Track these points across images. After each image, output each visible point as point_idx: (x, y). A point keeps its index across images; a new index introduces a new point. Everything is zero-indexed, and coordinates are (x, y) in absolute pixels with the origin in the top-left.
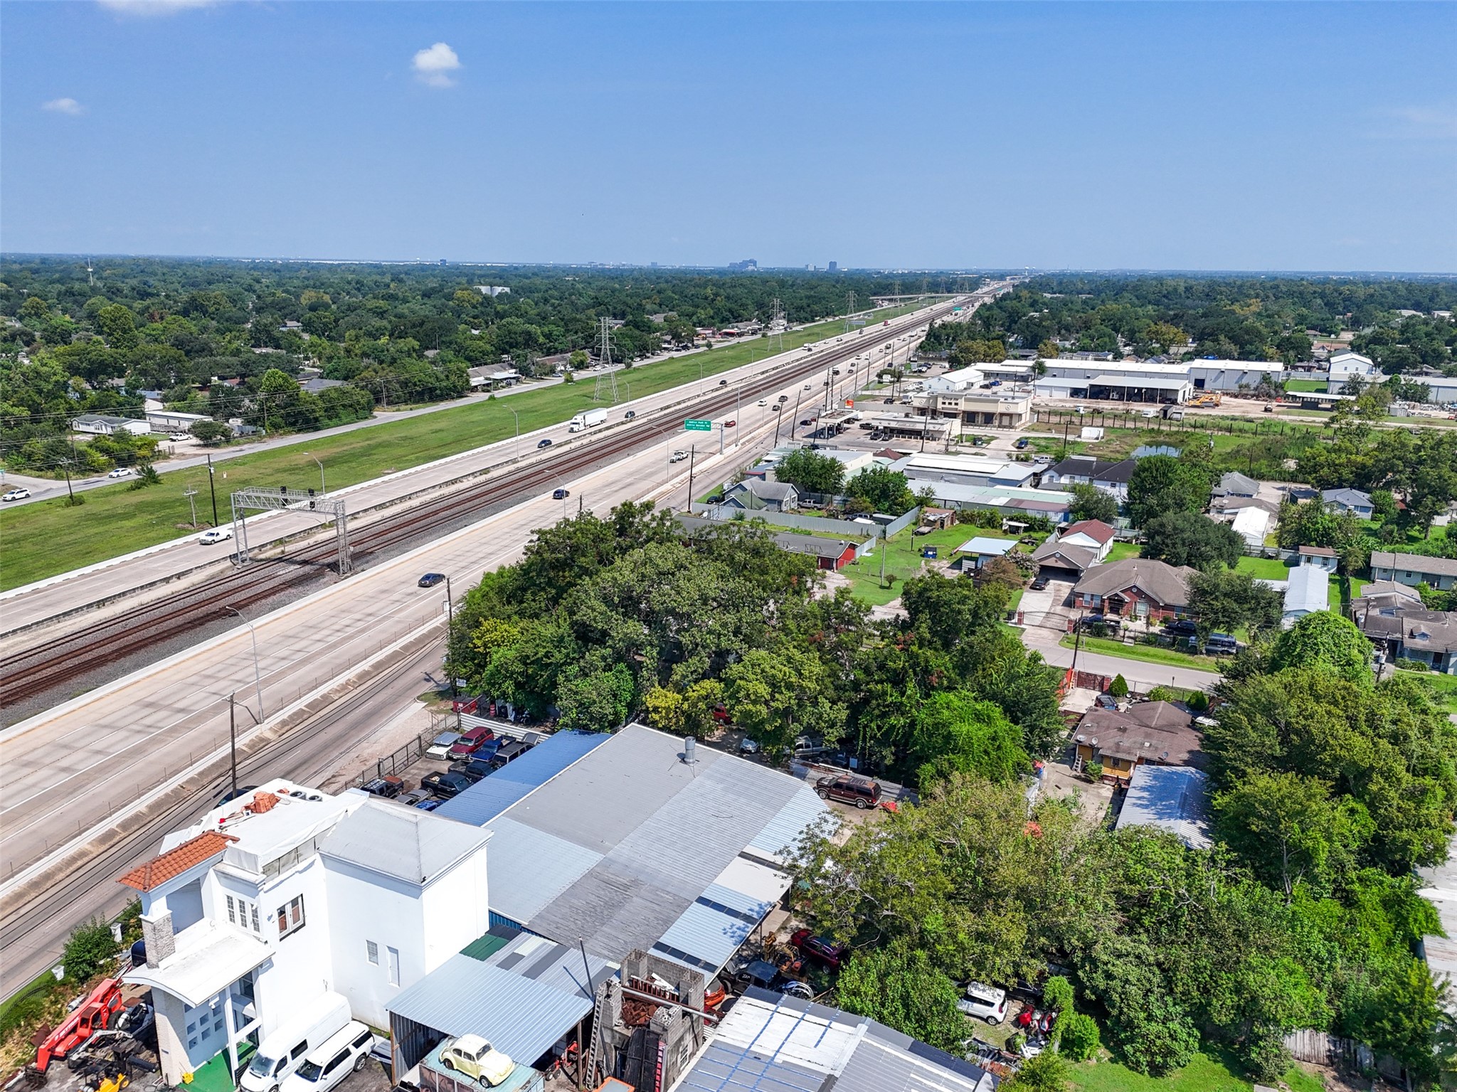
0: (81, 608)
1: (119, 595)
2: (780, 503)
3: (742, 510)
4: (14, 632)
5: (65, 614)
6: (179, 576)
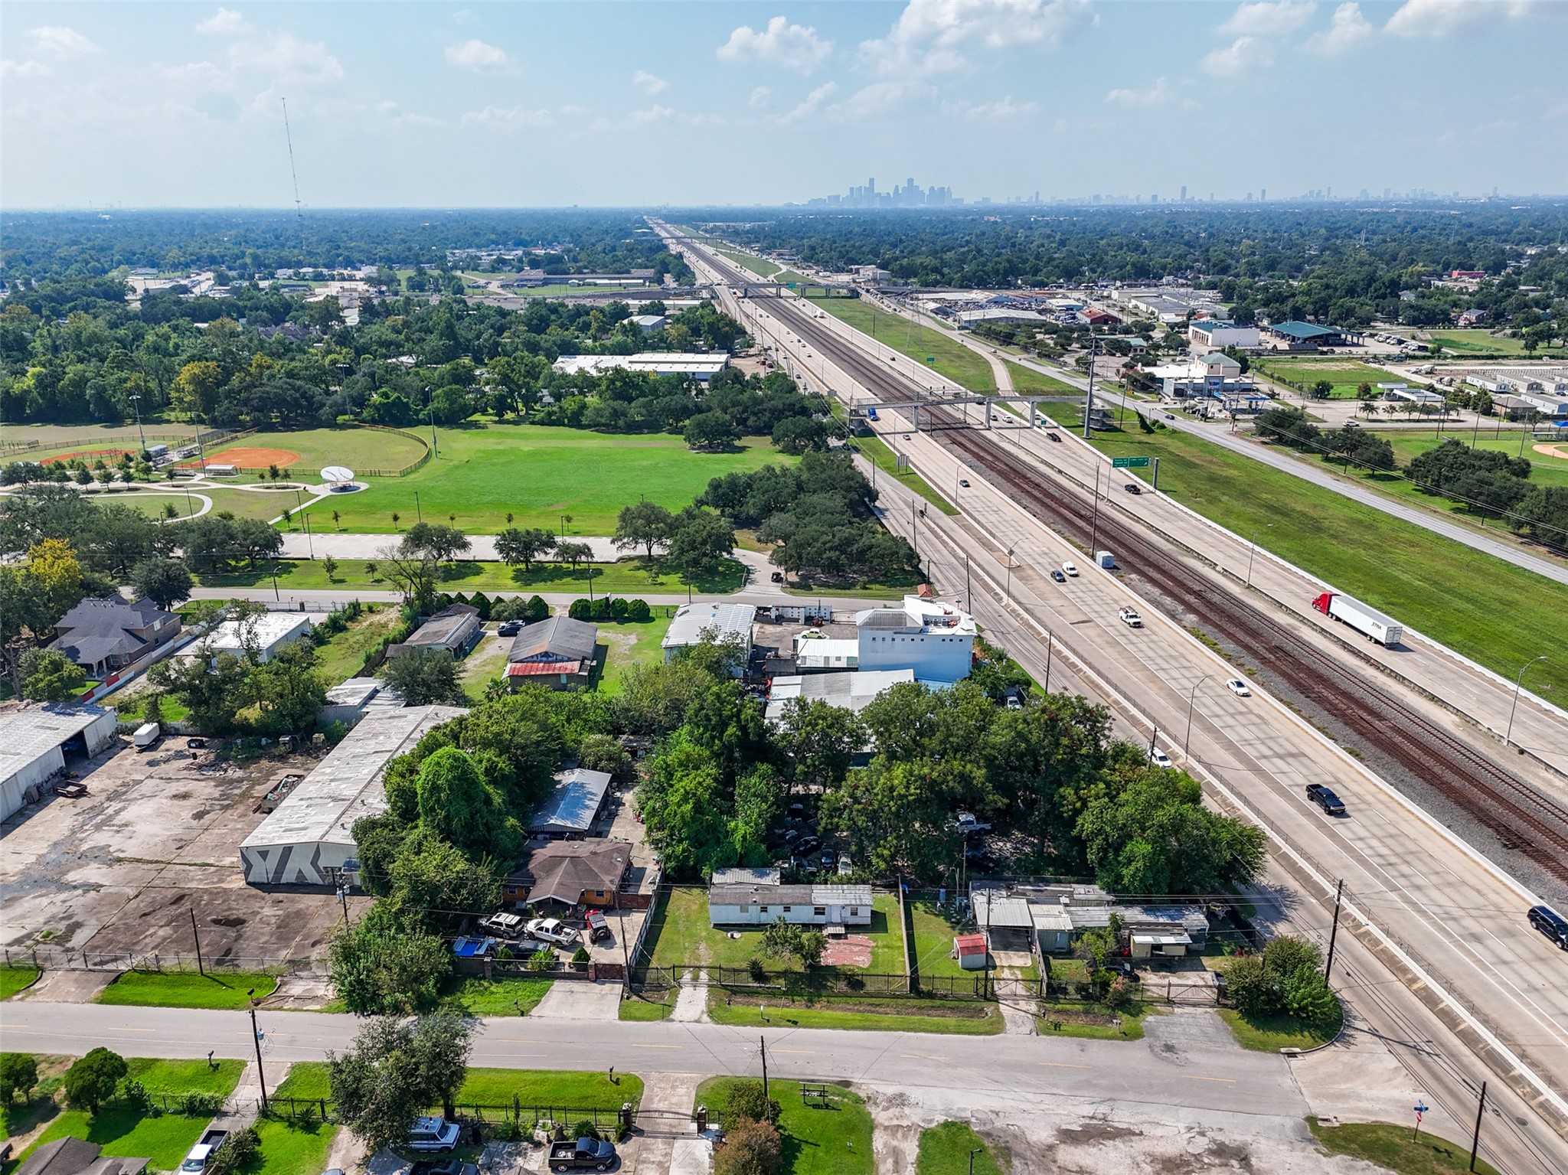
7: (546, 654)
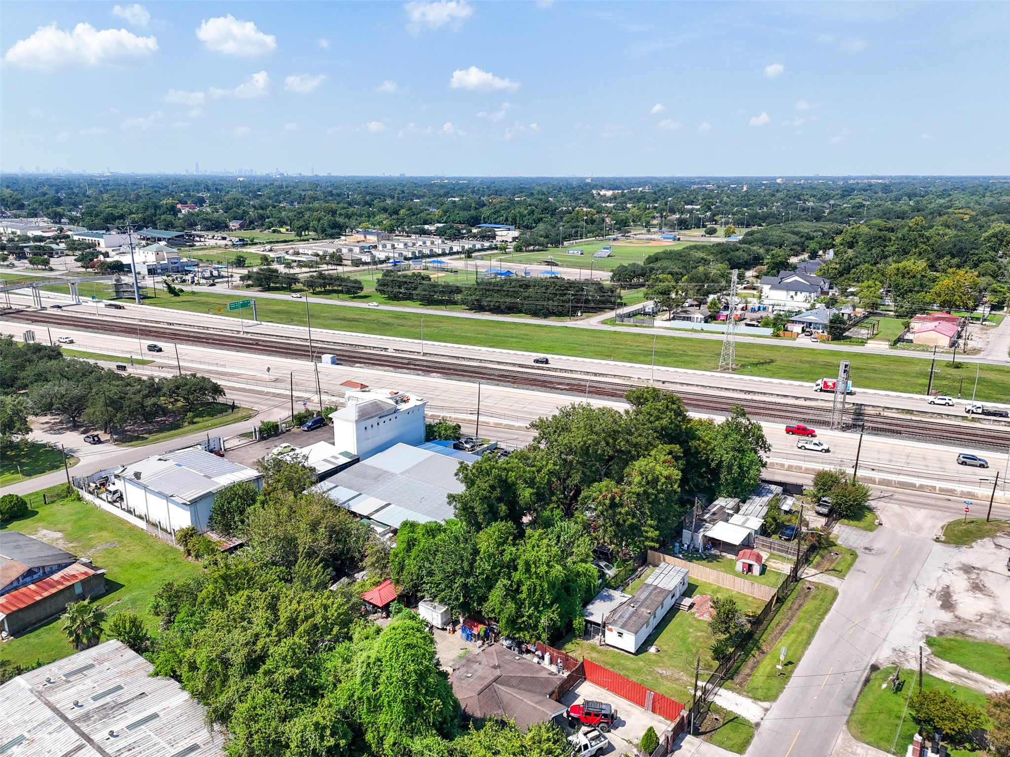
7: (30, 572)
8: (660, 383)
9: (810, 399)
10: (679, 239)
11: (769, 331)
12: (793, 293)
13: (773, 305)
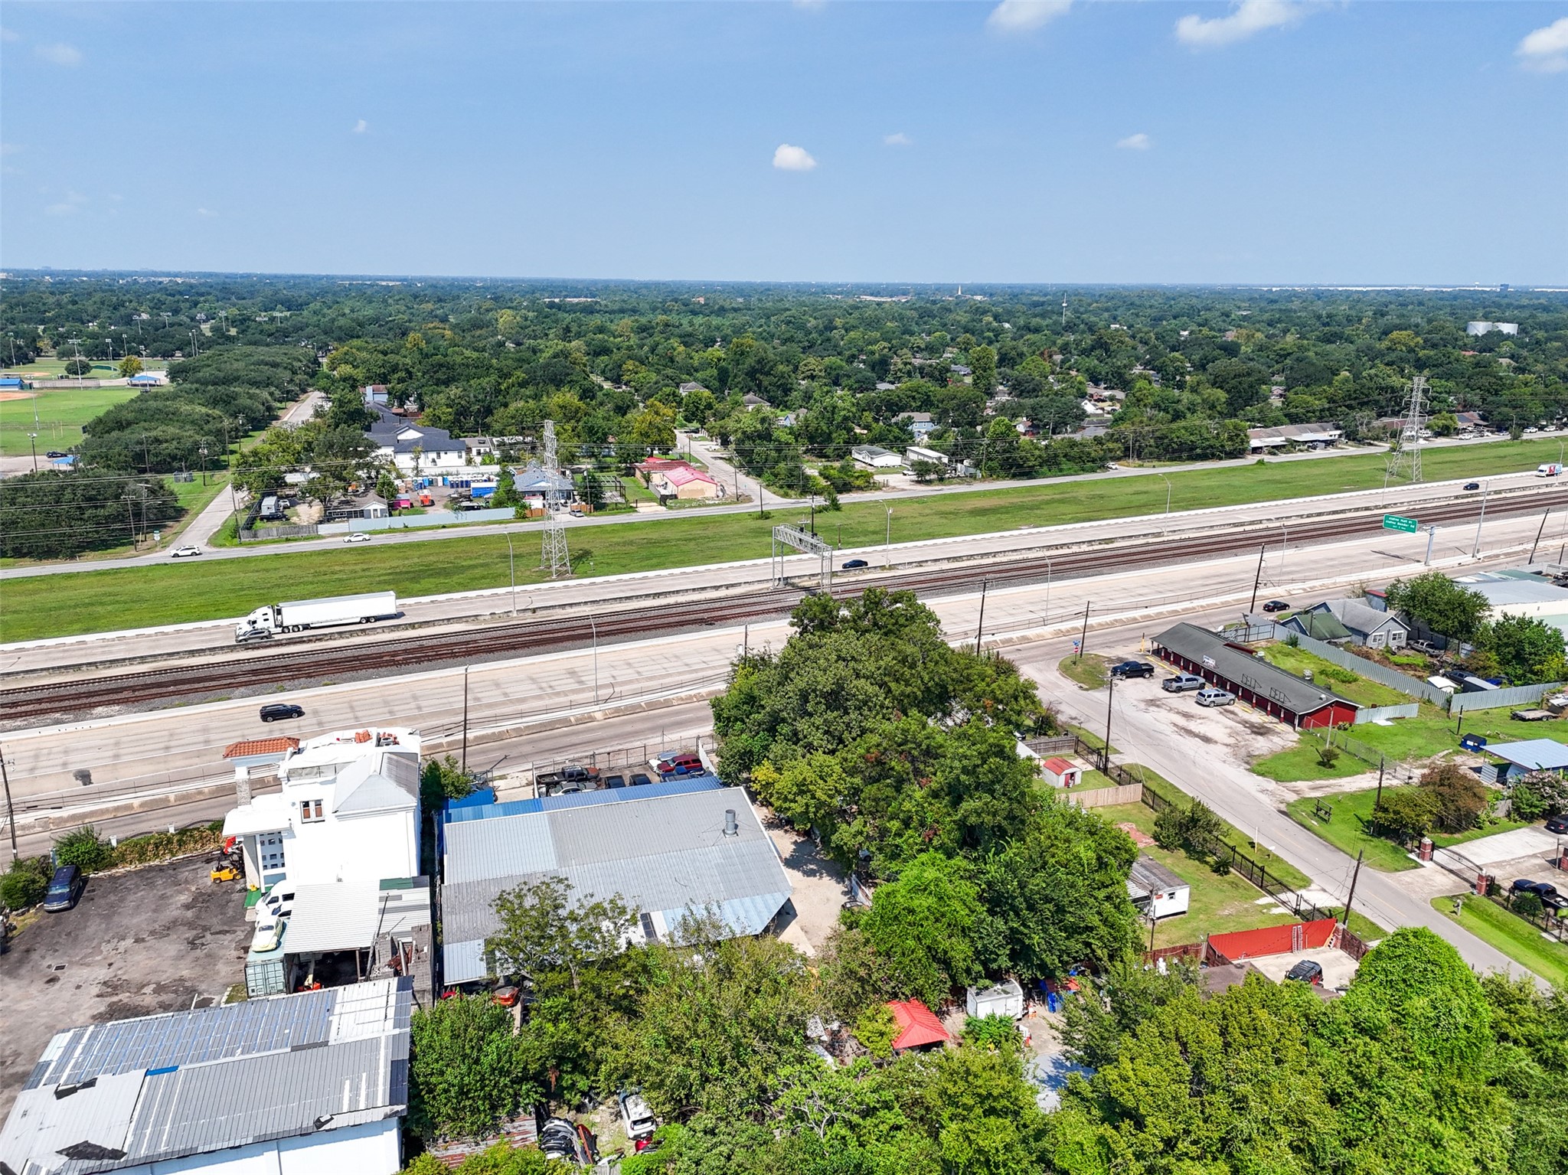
0: (641, 596)
1: (673, 592)
2: (1366, 636)
3: (1299, 635)
4: (586, 603)
5: (627, 598)
6: (728, 587)
8: (530, 614)
9: (733, 585)
10: (31, 386)
11: (509, 512)
12: (433, 455)
13: (441, 475)
